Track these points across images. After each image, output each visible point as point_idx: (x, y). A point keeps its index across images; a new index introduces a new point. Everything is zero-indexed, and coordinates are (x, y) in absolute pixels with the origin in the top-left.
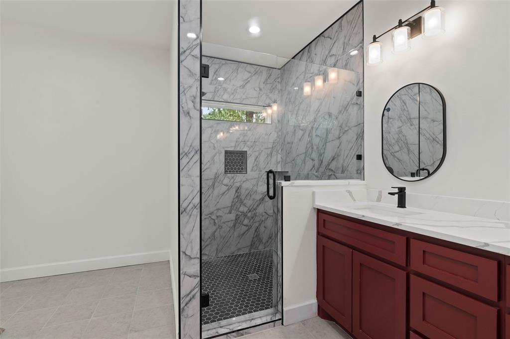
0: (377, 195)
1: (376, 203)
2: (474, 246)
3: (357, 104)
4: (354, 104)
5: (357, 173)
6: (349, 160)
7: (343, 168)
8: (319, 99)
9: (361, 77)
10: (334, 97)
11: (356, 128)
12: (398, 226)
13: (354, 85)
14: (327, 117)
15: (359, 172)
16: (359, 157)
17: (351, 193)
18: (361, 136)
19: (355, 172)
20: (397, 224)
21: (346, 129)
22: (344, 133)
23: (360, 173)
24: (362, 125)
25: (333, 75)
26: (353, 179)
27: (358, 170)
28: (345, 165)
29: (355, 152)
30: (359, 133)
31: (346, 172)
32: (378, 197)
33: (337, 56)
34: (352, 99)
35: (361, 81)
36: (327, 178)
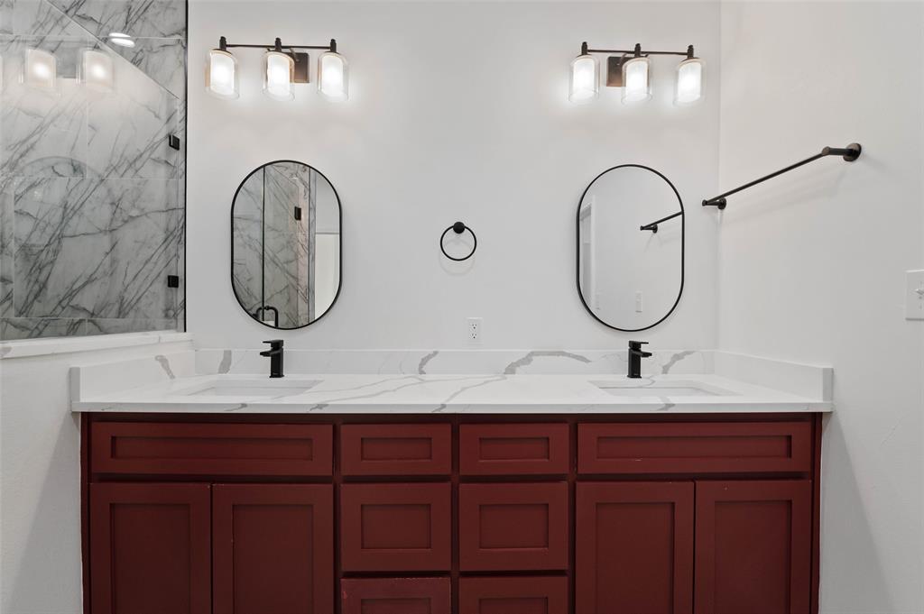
0: (221, 358)
1: (216, 377)
2: (430, 412)
3: (166, 162)
4: (157, 161)
5: (167, 316)
6: (141, 286)
7: (122, 305)
8: (34, 115)
9: (180, 108)
10: (92, 127)
11: (164, 215)
12: (321, 408)
13: (157, 116)
14: (64, 169)
15: (171, 313)
16: (173, 282)
17: (166, 360)
18: (178, 235)
19: (161, 314)
20: (320, 406)
21: (134, 213)
22: (126, 222)
23: (176, 316)
24: (181, 212)
25: (96, 68)
26: (154, 329)
27: (167, 310)
28: (128, 297)
29: (160, 270)
30: (172, 227)
31: (132, 314)
32: (222, 363)
33: (105, 29)
34: (152, 148)
35: (179, 116)
36: (64, 330)
